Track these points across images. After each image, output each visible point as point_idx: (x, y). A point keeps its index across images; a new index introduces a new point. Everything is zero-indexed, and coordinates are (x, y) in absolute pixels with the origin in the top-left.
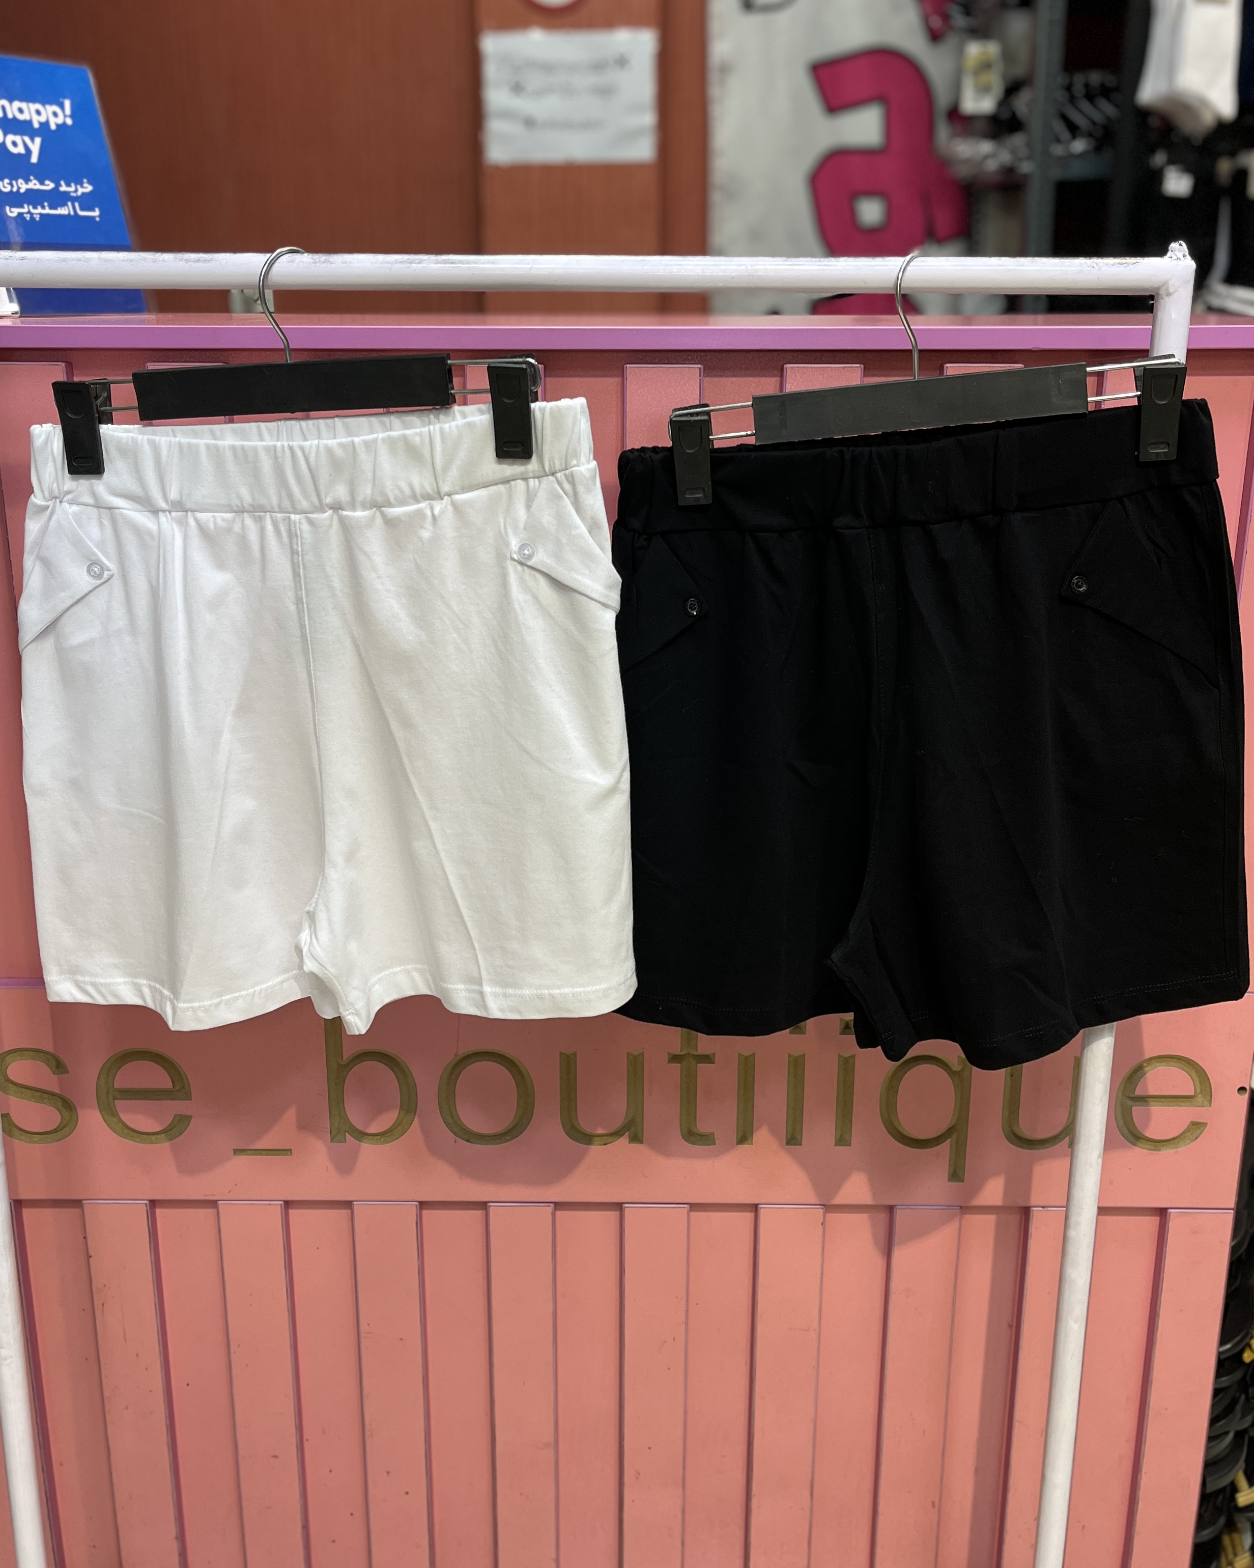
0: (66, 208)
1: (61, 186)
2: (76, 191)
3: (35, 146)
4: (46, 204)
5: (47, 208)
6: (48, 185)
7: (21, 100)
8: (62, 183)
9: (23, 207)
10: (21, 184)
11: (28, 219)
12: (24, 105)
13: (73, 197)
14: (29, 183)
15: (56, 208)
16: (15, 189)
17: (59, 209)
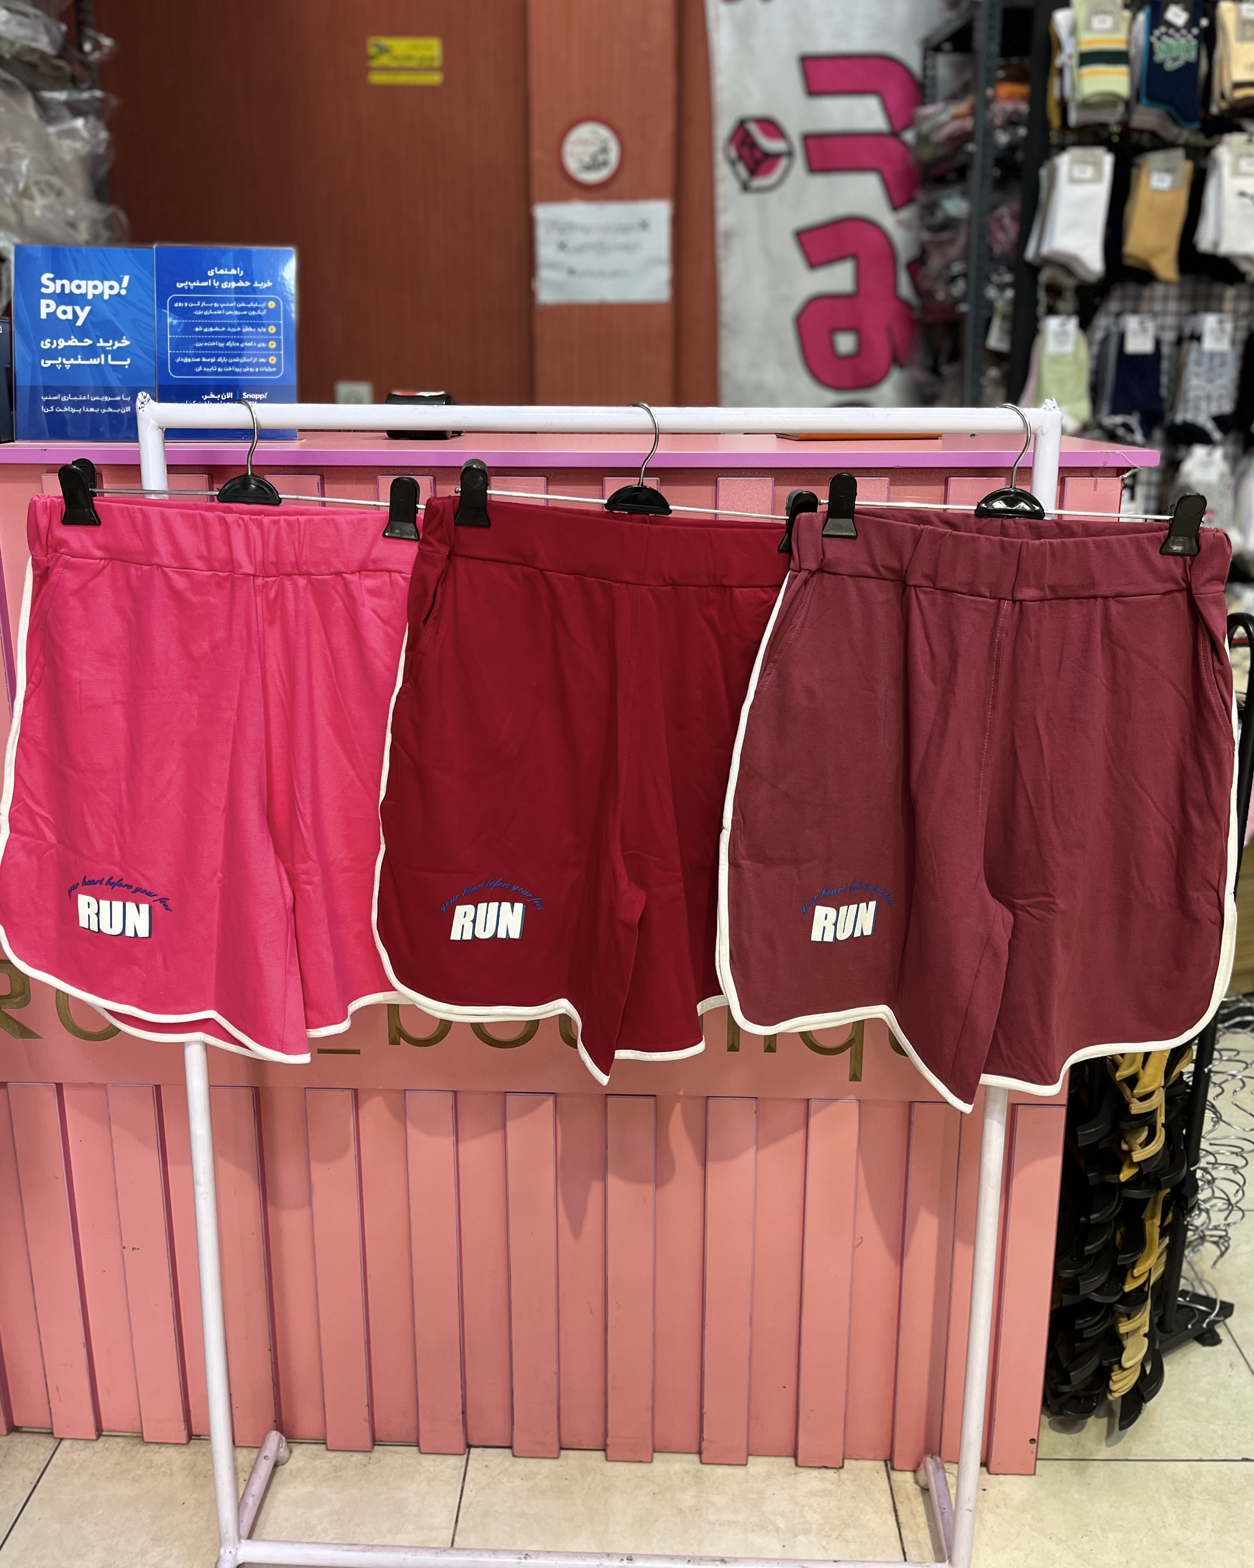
0: (98, 359)
1: (99, 342)
2: (113, 345)
3: (83, 315)
4: (79, 357)
5: (79, 360)
6: (87, 342)
7: (81, 279)
8: (101, 340)
9: (58, 360)
10: (61, 342)
11: (59, 368)
12: (83, 283)
13: (109, 350)
14: (69, 341)
15: (89, 360)
16: (53, 347)
17: (91, 360)
